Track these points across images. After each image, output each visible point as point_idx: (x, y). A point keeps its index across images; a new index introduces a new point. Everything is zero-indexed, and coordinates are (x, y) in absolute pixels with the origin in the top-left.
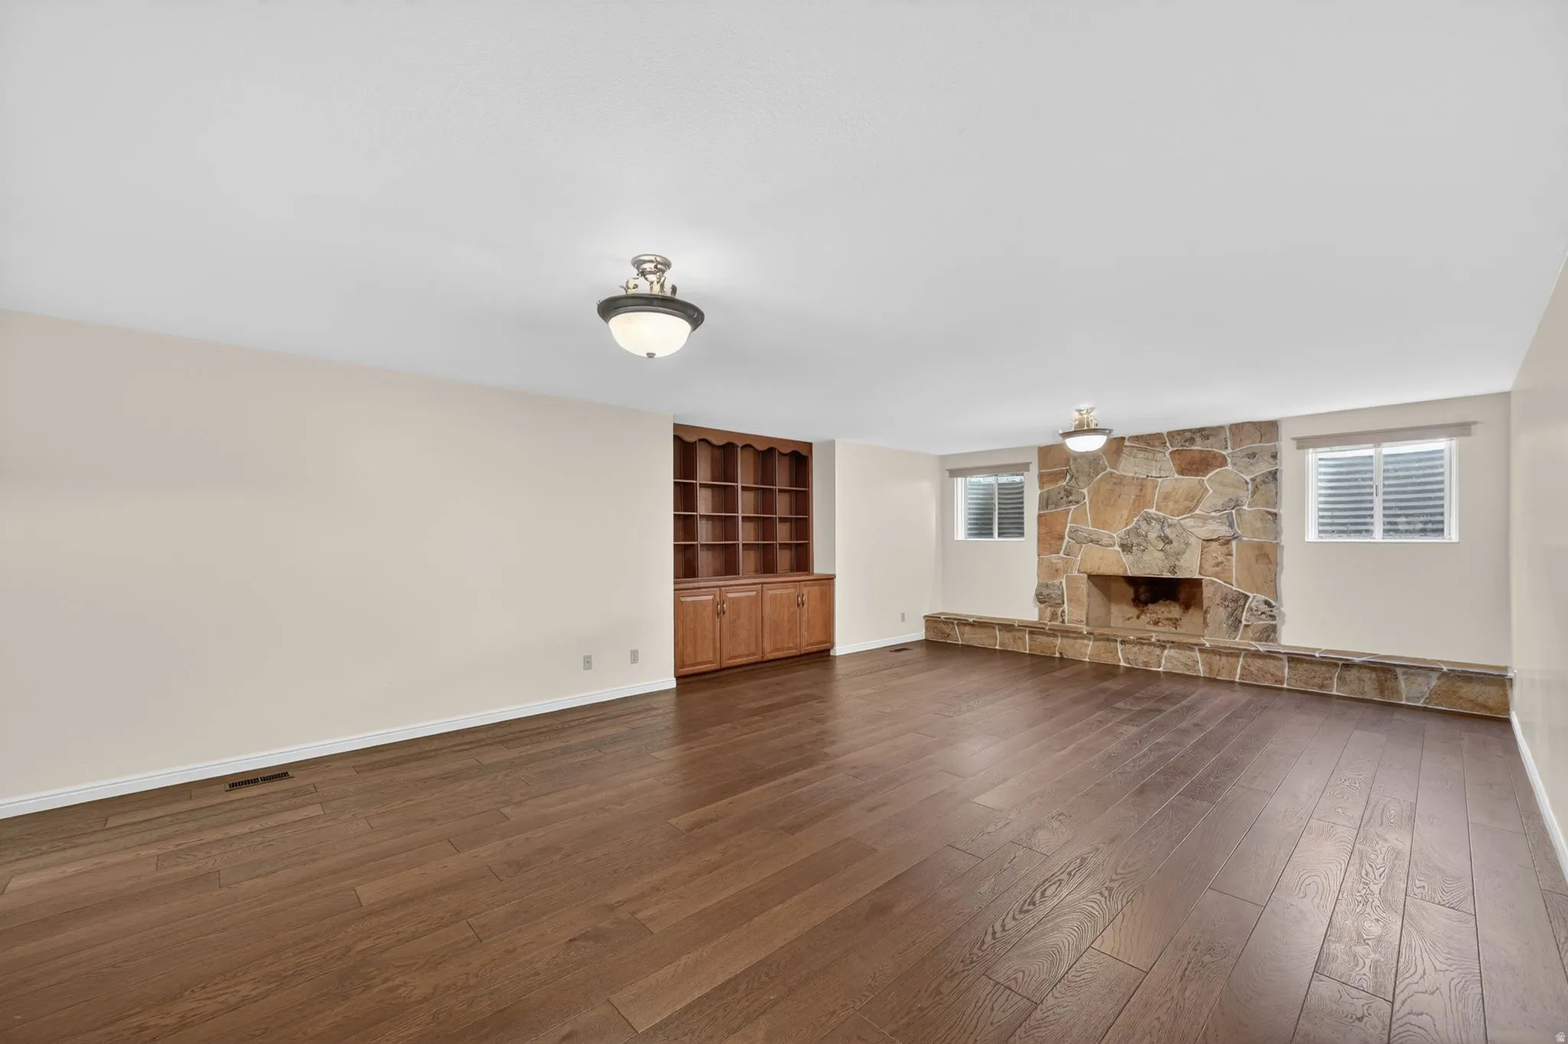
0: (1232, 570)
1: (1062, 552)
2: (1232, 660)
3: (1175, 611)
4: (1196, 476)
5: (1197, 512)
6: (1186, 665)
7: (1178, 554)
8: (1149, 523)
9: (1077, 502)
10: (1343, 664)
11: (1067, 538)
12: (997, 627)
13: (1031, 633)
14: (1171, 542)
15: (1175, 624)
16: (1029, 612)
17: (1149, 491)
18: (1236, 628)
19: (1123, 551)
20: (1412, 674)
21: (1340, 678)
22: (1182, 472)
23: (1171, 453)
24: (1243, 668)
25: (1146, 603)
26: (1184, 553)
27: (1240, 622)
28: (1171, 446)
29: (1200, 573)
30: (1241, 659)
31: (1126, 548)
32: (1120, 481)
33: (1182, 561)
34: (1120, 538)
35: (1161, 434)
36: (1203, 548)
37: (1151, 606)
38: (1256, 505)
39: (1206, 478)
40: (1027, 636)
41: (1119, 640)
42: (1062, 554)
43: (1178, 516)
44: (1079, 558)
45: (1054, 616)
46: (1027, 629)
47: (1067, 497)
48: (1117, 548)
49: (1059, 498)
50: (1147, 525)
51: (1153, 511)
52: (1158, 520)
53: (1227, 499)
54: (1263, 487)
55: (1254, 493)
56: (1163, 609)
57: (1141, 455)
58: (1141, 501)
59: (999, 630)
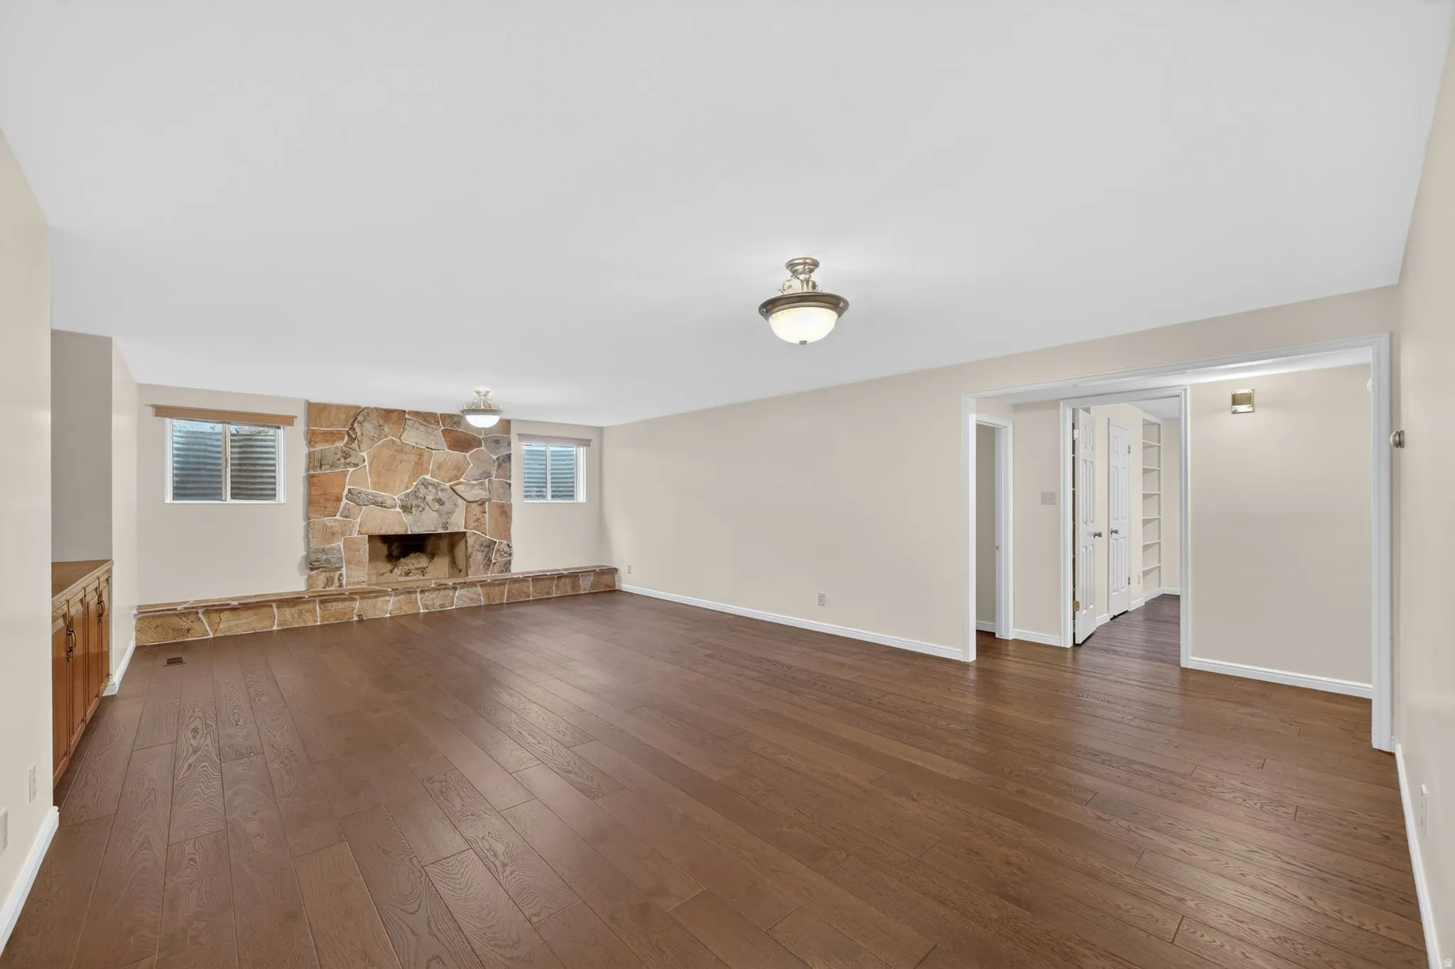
0: (485, 524)
1: (338, 514)
2: (501, 587)
3: (422, 561)
4: (461, 452)
5: (462, 480)
6: (471, 599)
7: (450, 513)
8: (426, 487)
9: (356, 465)
10: (558, 577)
11: (344, 501)
12: (274, 605)
13: (322, 602)
14: (443, 504)
15: (423, 572)
16: (295, 583)
17: (425, 458)
18: (489, 565)
19: (404, 511)
20: (585, 576)
21: (556, 585)
22: (450, 448)
23: (443, 431)
24: (508, 591)
25: (398, 558)
26: (453, 512)
27: (491, 561)
28: (444, 426)
29: (465, 528)
30: (507, 586)
31: (406, 509)
32: (402, 449)
33: (452, 518)
34: (401, 500)
35: (436, 414)
36: (467, 507)
37: (403, 560)
38: (500, 478)
39: (468, 454)
40: (318, 609)
41: (418, 590)
42: (338, 517)
43: (449, 481)
44: (359, 520)
45: (329, 581)
46: (318, 599)
47: (345, 458)
48: (398, 509)
49: (336, 459)
50: (425, 490)
51: (428, 477)
52: (434, 485)
53: (482, 471)
54: (504, 465)
55: (498, 468)
56: (413, 561)
57: (422, 428)
58: (420, 467)
59: (278, 607)
